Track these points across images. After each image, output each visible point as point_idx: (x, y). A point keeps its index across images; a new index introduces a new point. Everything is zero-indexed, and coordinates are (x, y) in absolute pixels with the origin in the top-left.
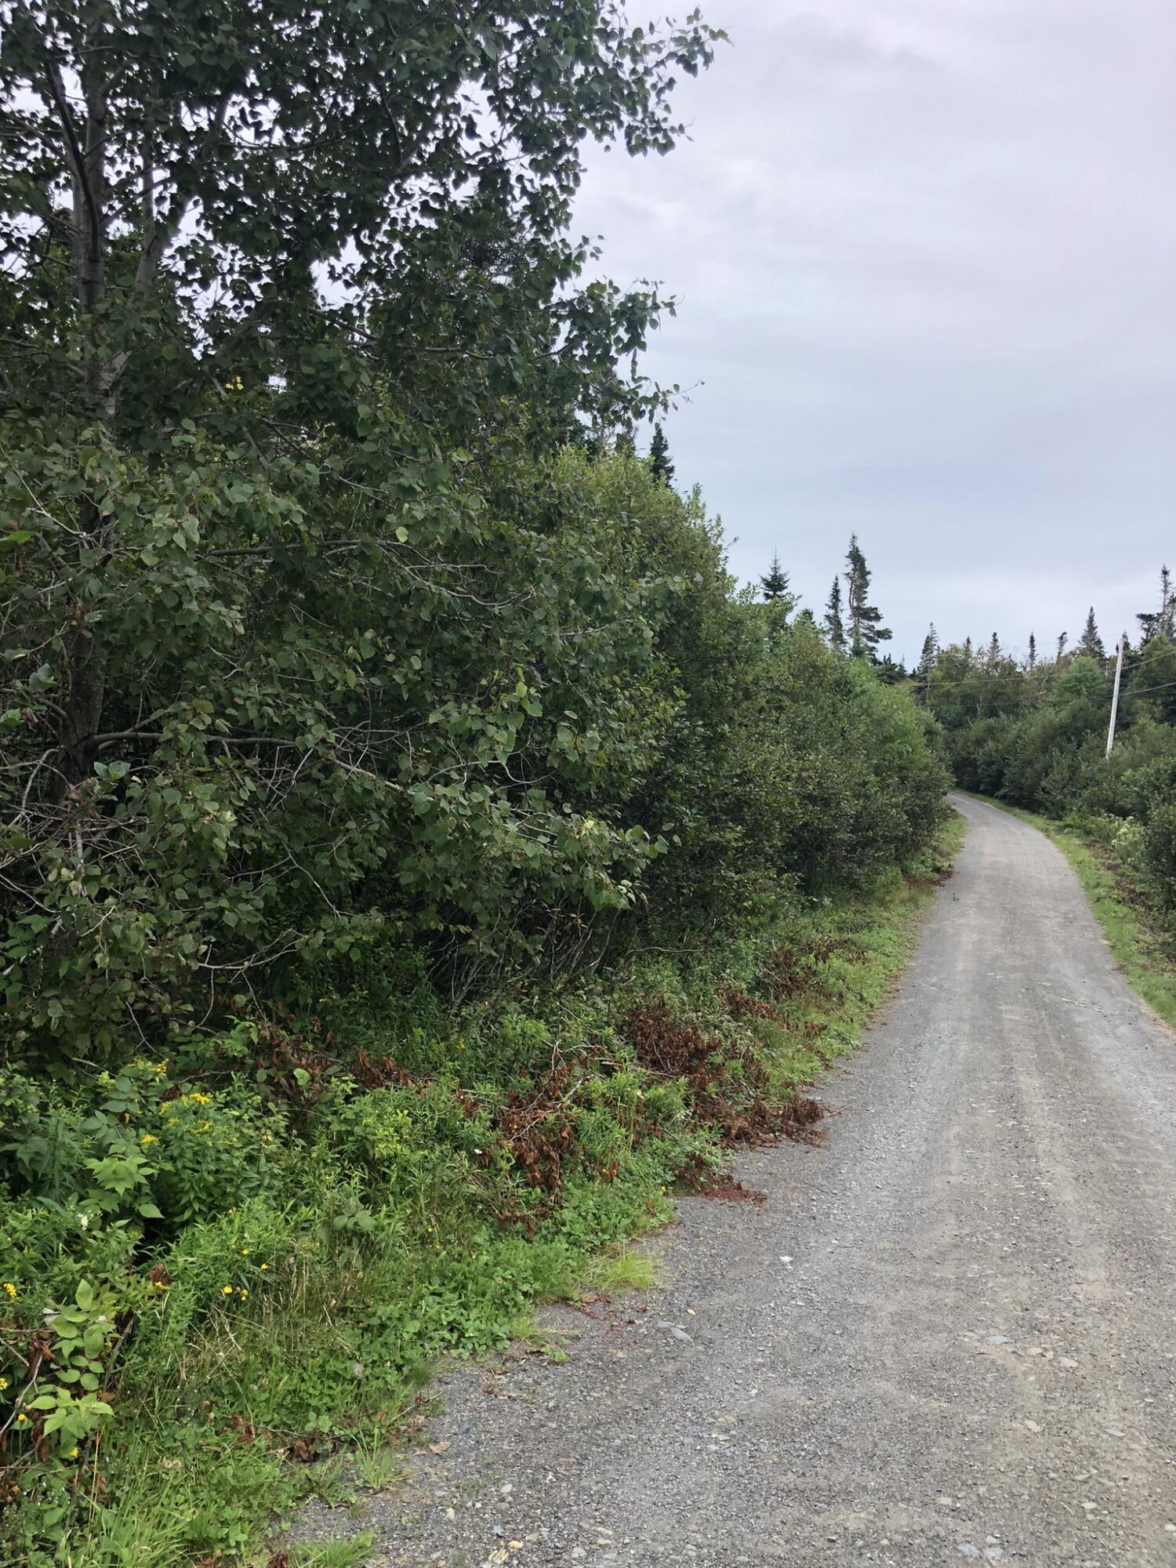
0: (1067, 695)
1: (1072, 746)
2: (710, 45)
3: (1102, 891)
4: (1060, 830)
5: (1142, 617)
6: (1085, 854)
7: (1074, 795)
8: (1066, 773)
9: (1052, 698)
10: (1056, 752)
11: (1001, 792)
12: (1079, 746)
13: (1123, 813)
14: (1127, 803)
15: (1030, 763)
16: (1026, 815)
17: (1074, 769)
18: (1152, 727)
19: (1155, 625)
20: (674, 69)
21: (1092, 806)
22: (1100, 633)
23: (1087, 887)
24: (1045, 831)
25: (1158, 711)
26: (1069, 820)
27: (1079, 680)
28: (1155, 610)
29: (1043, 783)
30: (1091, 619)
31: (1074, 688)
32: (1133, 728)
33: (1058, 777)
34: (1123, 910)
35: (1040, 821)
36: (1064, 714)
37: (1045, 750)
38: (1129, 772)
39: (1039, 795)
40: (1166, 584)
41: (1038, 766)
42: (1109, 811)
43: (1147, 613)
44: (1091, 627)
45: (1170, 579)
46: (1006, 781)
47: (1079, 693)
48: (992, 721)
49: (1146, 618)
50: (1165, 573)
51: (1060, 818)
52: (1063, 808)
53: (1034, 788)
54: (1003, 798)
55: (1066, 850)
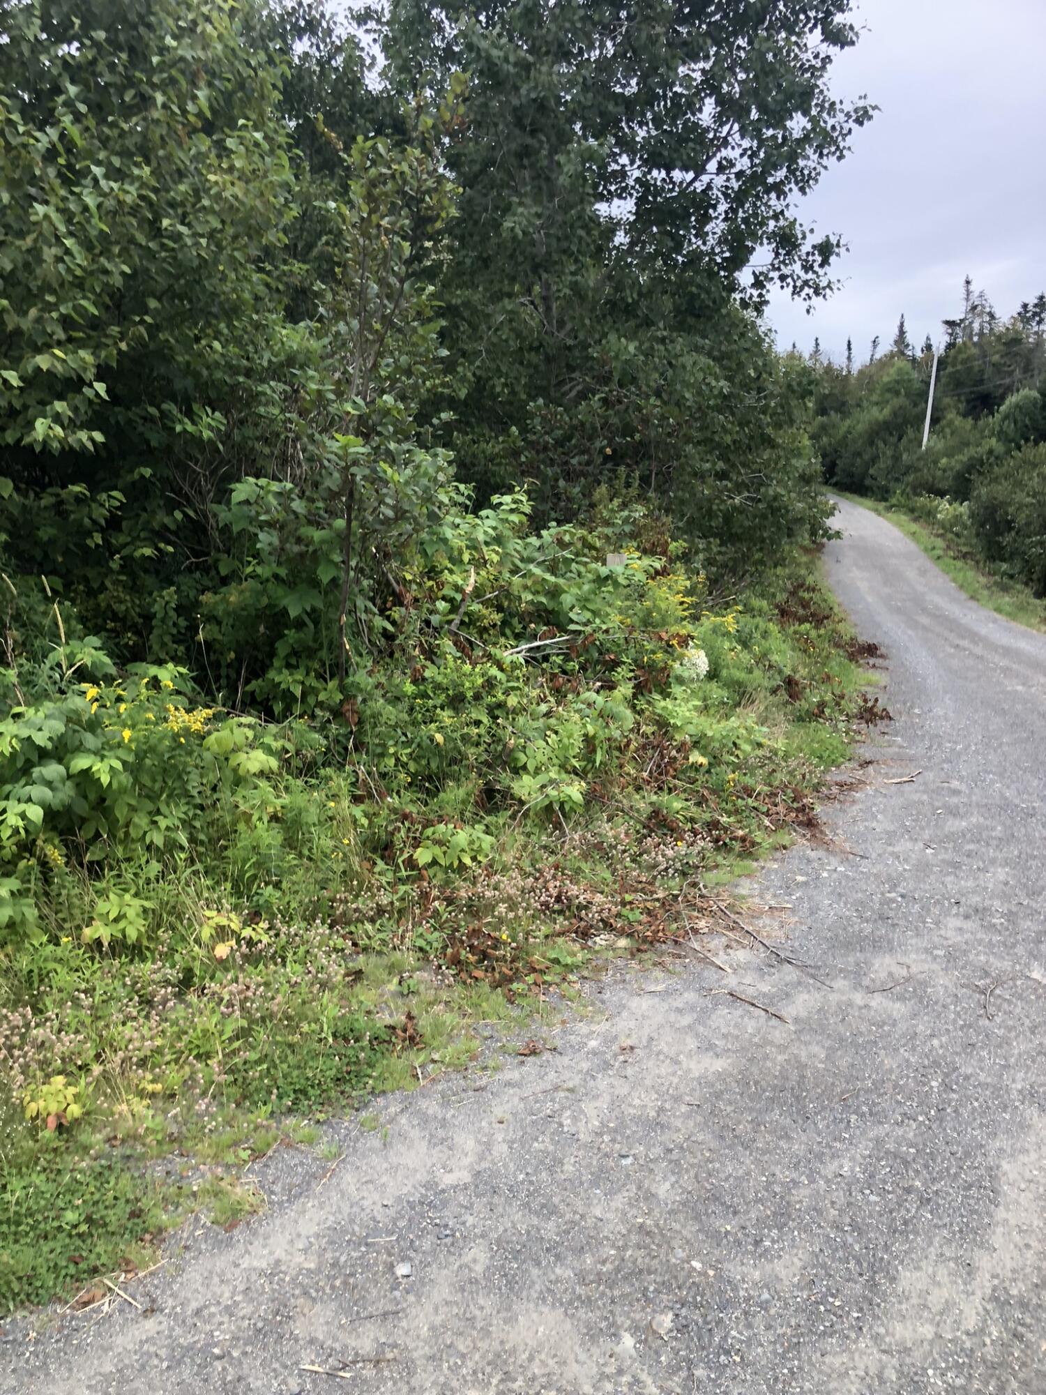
0: (888, 396)
1: (893, 440)
2: (871, 112)
3: (940, 552)
4: (889, 509)
5: (948, 323)
6: (914, 527)
7: (897, 480)
8: (889, 462)
9: (875, 398)
10: (881, 445)
11: (834, 480)
12: (900, 439)
13: (941, 494)
14: (944, 485)
15: (859, 454)
16: (857, 498)
17: (897, 458)
18: (958, 421)
19: (958, 330)
20: (851, 124)
21: (914, 489)
22: (910, 338)
23: (926, 550)
24: (876, 511)
25: (962, 406)
26: (894, 501)
27: (898, 382)
28: (956, 317)
29: (871, 471)
30: (902, 325)
31: (893, 389)
32: (943, 422)
33: (882, 466)
34: (959, 564)
35: (869, 502)
36: (887, 411)
37: (872, 443)
38: (944, 461)
39: (868, 482)
40: (968, 293)
41: (866, 457)
42: (929, 492)
43: (951, 318)
44: (902, 332)
45: (972, 288)
46: (838, 470)
47: (897, 393)
48: (825, 419)
49: (950, 324)
50: (968, 282)
51: (886, 500)
52: (887, 491)
53: (865, 474)
54: (835, 485)
55: (899, 525)
